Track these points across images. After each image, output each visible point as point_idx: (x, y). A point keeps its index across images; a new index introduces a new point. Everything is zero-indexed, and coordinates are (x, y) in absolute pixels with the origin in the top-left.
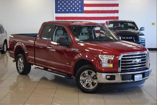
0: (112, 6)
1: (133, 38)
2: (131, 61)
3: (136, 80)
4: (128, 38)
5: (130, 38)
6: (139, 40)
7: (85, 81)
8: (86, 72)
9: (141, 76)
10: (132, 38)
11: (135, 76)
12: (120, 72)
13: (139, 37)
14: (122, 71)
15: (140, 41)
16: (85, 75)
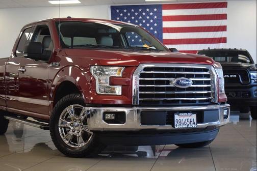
0: (214, 31)
1: (238, 76)
2: (168, 82)
3: (177, 126)
4: (228, 76)
5: (231, 76)
6: (251, 79)
7: (69, 131)
8: (70, 109)
9: (194, 117)
10: (235, 76)
11: (177, 117)
12: (137, 106)
13: (252, 74)
14: (143, 104)
15: (253, 81)
16: (69, 117)
